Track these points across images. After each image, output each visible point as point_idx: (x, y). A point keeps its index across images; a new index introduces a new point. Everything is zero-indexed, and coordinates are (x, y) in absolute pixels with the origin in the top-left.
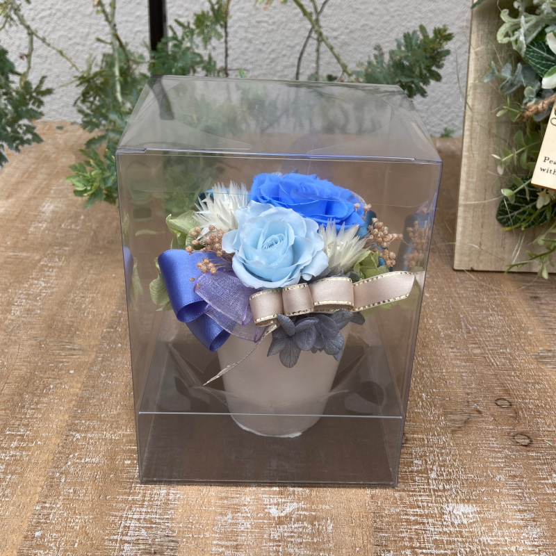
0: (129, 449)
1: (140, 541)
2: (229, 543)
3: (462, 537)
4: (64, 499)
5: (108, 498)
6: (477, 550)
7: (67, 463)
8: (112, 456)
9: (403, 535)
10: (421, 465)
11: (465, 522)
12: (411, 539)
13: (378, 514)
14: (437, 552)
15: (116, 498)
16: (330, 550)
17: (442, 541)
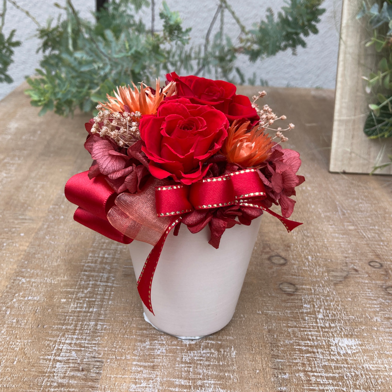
0: (65, 291)
1: (70, 361)
2: (147, 364)
3: (347, 364)
4: (7, 327)
5: (45, 327)
6: (361, 374)
7: (12, 300)
8: (50, 296)
9: (296, 361)
11: (349, 352)
12: (304, 364)
13: (274, 344)
14: (326, 375)
15: (52, 327)
16: (234, 371)
17: (330, 367)
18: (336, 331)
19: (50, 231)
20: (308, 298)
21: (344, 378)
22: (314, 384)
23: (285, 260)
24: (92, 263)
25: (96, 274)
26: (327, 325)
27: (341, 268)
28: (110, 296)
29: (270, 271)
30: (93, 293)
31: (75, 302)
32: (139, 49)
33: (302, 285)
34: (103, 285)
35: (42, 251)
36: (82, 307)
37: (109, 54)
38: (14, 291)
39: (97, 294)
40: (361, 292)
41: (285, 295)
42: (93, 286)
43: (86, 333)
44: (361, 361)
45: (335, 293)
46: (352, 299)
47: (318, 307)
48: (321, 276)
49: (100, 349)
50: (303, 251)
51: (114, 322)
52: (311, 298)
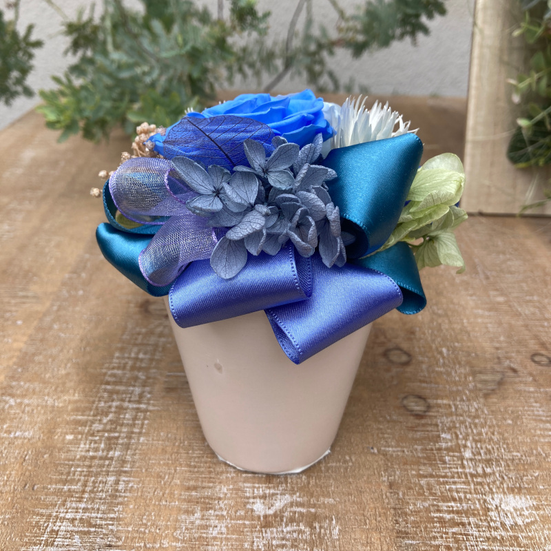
0: (74, 419)
5: (36, 487)
10: (451, 441)
11: (520, 522)
13: (400, 511)
15: (47, 488)
18: (494, 482)
20: (447, 421)
23: (409, 355)
24: (118, 368)
25: (122, 388)
26: (480, 470)
27: (491, 368)
28: (142, 428)
29: (387, 375)
30: (116, 423)
31: (86, 439)
33: (437, 399)
34: (133, 409)
35: (45, 350)
36: (96, 450)
39: (122, 425)
40: (526, 408)
41: (412, 418)
42: (117, 410)
43: (101, 499)
44: (540, 539)
45: (486, 412)
46: (512, 420)
47: (464, 438)
48: (464, 382)
50: (434, 340)
51: (146, 477)
52: (451, 421)
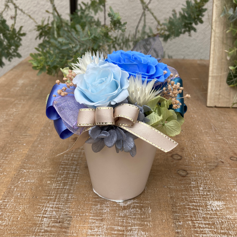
2: (98, 218)
3: (217, 215)
4: (15, 198)
5: (37, 197)
6: (225, 222)
7: (18, 182)
8: (41, 180)
9: (187, 215)
11: (218, 209)
12: (191, 217)
13: (174, 205)
14: (205, 222)
15: (41, 198)
16: (150, 221)
17: (207, 218)
18: (210, 197)
19: (41, 142)
20: (194, 178)
21: (215, 224)
22: (197, 227)
23: (181, 157)
24: (66, 160)
25: (68, 167)
26: (205, 194)
27: (214, 161)
28: (77, 179)
29: (172, 163)
30: (66, 178)
31: (55, 183)
32: (96, 35)
33: (191, 171)
34: (73, 173)
35: (36, 154)
36: (59, 186)
37: (78, 39)
38: (19, 177)
39: (69, 178)
40: (226, 174)
41: (181, 177)
42: (67, 173)
43: (62, 201)
44: (225, 214)
45: (210, 175)
46: (220, 178)
47: (200, 184)
48: (202, 166)
49: (70, 210)
50: (192, 152)
51: (79, 194)
52: (196, 178)
